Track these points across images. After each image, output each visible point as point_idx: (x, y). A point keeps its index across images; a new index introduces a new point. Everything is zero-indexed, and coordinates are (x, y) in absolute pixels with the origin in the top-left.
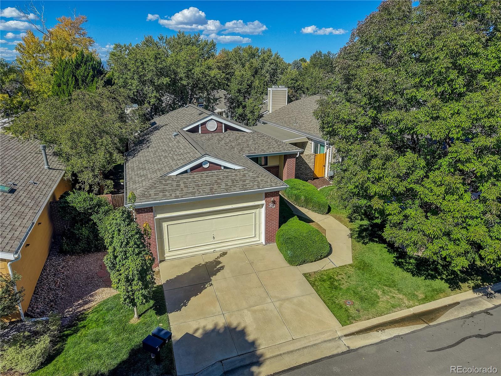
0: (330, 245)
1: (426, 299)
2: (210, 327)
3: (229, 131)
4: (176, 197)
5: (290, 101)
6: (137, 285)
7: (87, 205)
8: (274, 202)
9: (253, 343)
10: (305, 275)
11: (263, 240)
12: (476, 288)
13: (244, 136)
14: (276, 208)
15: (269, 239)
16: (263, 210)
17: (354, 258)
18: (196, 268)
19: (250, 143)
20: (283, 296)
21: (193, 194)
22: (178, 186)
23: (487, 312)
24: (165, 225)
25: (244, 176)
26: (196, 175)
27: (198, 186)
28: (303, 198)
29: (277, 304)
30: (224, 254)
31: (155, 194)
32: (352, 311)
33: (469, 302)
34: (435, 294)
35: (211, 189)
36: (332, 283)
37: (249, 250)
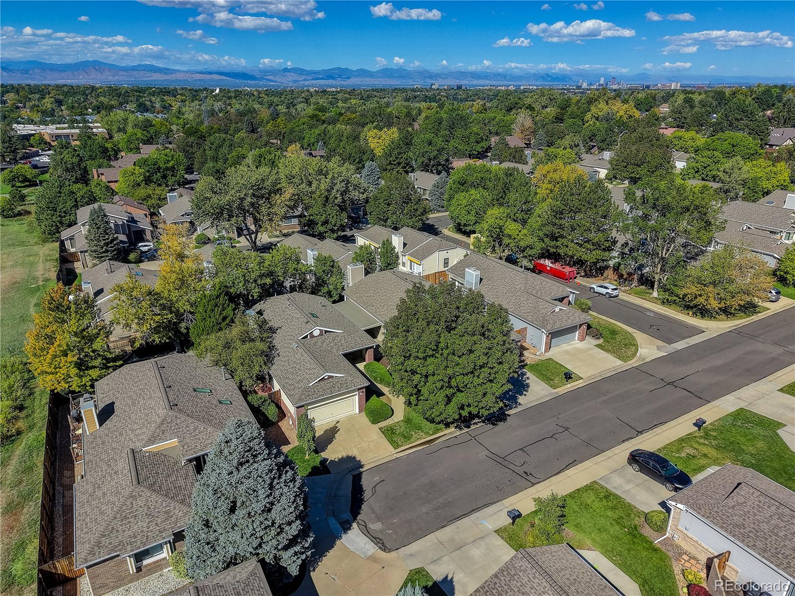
0: (393, 410)
1: (433, 434)
2: (340, 457)
3: (327, 333)
4: (316, 398)
5: (367, 273)
6: (312, 442)
7: (260, 403)
8: (363, 392)
9: (359, 461)
10: (380, 428)
11: (357, 411)
12: (456, 427)
13: (338, 336)
14: (364, 395)
15: (360, 411)
16: (357, 396)
17: (404, 416)
18: (326, 431)
19: (343, 342)
20: (370, 440)
21: (323, 395)
22: (315, 391)
23: (456, 437)
24: (309, 411)
25: (346, 380)
26: (322, 383)
27: (324, 390)
28: (379, 379)
29: (367, 444)
30: (338, 422)
31: (305, 398)
32: (400, 443)
33: (451, 433)
34: (437, 431)
35: (331, 391)
36: (392, 431)
37: (351, 418)
